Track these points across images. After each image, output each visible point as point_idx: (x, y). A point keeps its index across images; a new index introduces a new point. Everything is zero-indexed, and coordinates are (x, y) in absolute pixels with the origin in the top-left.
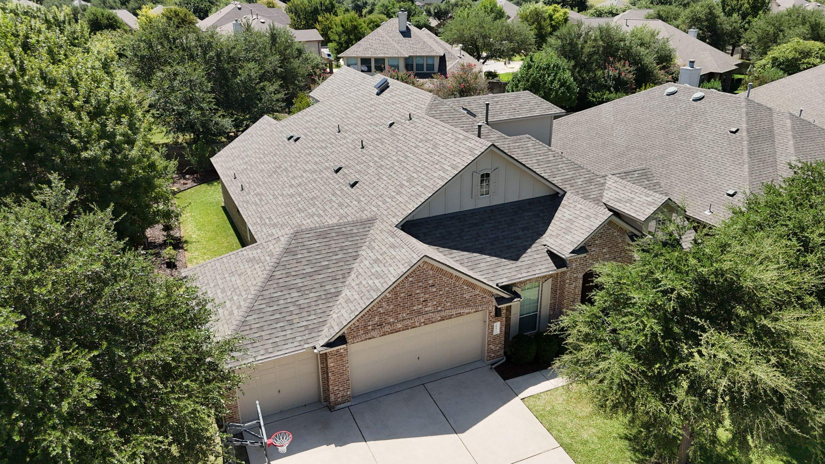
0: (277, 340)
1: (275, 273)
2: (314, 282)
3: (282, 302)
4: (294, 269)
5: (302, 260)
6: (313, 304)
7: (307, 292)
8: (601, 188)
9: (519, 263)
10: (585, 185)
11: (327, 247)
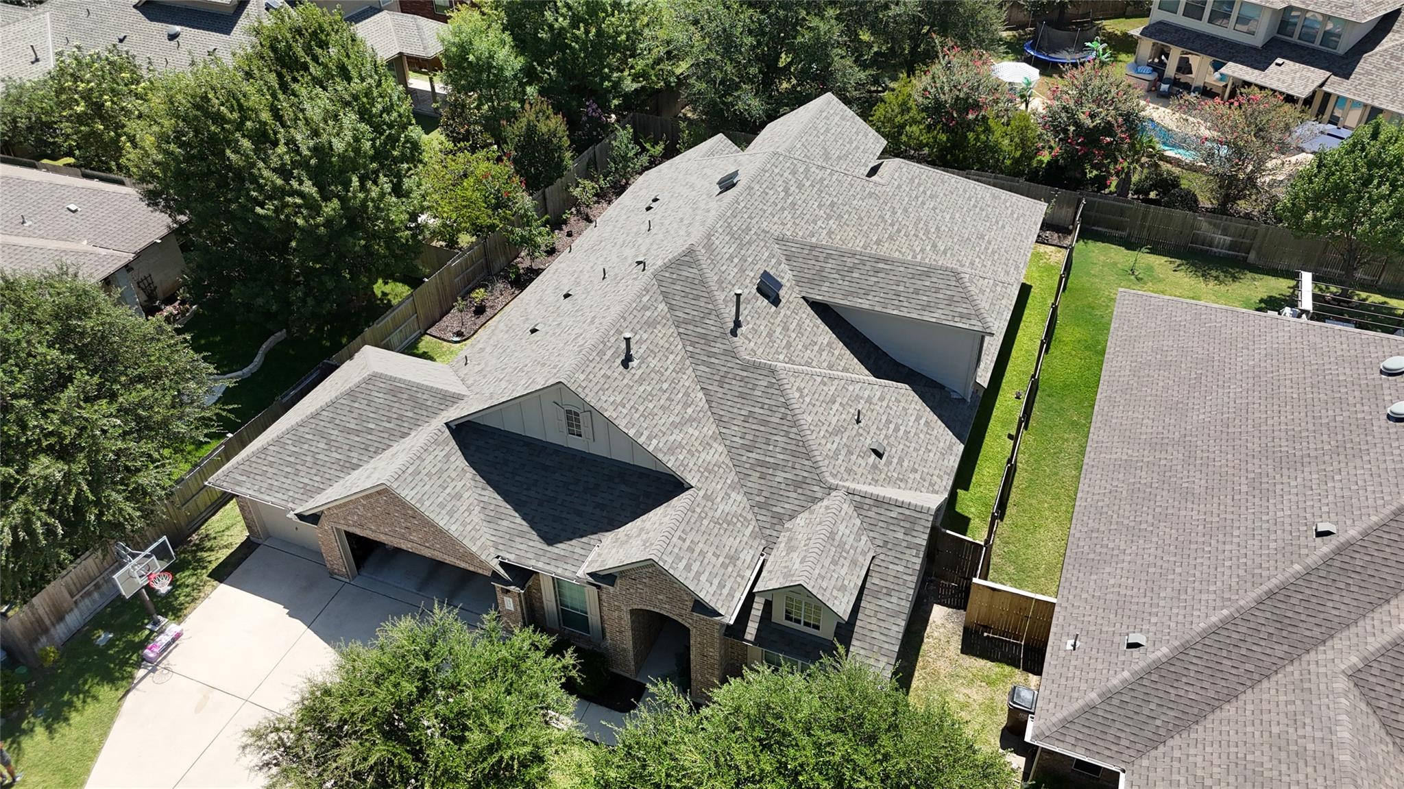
3: (306, 446)
6: (328, 465)
9: (549, 548)
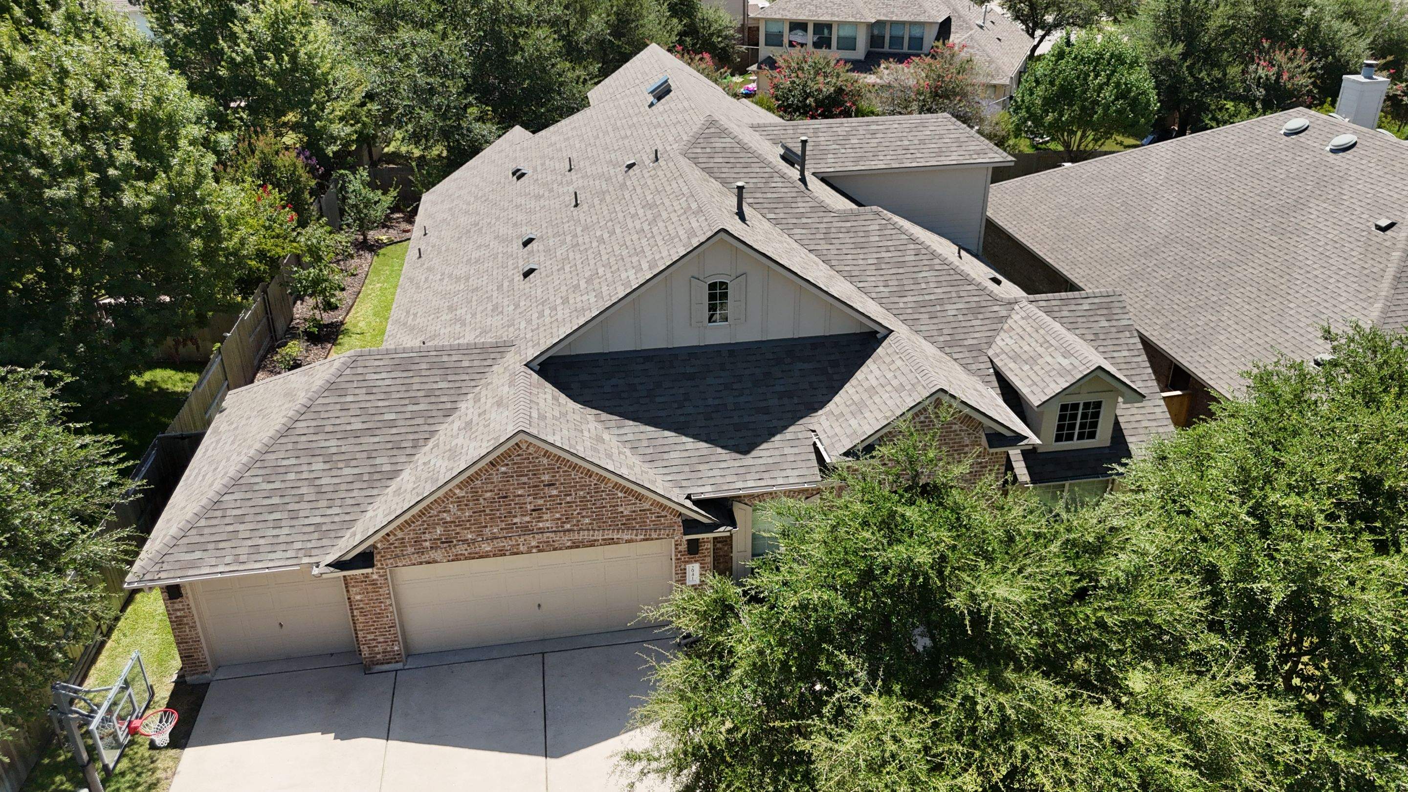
0: (262, 541)
1: (298, 424)
2: (358, 448)
4: (333, 421)
5: (352, 406)
7: (340, 465)
8: (994, 327)
9: (748, 460)
10: (961, 318)
11: (404, 388)
